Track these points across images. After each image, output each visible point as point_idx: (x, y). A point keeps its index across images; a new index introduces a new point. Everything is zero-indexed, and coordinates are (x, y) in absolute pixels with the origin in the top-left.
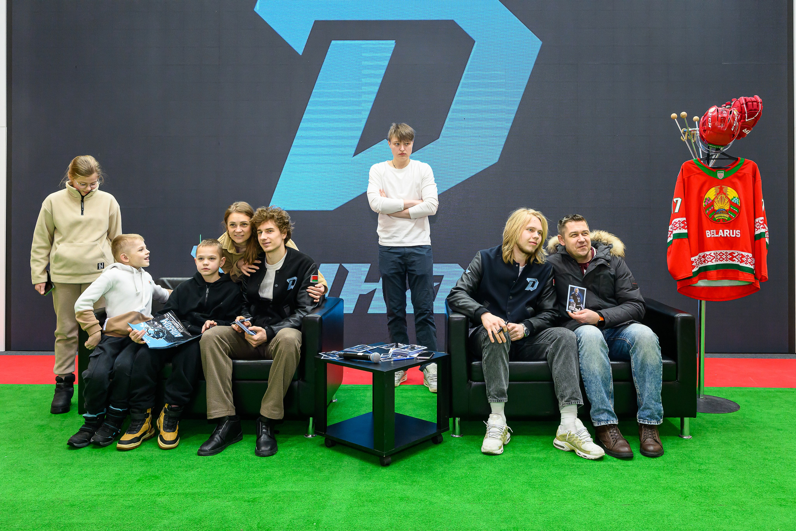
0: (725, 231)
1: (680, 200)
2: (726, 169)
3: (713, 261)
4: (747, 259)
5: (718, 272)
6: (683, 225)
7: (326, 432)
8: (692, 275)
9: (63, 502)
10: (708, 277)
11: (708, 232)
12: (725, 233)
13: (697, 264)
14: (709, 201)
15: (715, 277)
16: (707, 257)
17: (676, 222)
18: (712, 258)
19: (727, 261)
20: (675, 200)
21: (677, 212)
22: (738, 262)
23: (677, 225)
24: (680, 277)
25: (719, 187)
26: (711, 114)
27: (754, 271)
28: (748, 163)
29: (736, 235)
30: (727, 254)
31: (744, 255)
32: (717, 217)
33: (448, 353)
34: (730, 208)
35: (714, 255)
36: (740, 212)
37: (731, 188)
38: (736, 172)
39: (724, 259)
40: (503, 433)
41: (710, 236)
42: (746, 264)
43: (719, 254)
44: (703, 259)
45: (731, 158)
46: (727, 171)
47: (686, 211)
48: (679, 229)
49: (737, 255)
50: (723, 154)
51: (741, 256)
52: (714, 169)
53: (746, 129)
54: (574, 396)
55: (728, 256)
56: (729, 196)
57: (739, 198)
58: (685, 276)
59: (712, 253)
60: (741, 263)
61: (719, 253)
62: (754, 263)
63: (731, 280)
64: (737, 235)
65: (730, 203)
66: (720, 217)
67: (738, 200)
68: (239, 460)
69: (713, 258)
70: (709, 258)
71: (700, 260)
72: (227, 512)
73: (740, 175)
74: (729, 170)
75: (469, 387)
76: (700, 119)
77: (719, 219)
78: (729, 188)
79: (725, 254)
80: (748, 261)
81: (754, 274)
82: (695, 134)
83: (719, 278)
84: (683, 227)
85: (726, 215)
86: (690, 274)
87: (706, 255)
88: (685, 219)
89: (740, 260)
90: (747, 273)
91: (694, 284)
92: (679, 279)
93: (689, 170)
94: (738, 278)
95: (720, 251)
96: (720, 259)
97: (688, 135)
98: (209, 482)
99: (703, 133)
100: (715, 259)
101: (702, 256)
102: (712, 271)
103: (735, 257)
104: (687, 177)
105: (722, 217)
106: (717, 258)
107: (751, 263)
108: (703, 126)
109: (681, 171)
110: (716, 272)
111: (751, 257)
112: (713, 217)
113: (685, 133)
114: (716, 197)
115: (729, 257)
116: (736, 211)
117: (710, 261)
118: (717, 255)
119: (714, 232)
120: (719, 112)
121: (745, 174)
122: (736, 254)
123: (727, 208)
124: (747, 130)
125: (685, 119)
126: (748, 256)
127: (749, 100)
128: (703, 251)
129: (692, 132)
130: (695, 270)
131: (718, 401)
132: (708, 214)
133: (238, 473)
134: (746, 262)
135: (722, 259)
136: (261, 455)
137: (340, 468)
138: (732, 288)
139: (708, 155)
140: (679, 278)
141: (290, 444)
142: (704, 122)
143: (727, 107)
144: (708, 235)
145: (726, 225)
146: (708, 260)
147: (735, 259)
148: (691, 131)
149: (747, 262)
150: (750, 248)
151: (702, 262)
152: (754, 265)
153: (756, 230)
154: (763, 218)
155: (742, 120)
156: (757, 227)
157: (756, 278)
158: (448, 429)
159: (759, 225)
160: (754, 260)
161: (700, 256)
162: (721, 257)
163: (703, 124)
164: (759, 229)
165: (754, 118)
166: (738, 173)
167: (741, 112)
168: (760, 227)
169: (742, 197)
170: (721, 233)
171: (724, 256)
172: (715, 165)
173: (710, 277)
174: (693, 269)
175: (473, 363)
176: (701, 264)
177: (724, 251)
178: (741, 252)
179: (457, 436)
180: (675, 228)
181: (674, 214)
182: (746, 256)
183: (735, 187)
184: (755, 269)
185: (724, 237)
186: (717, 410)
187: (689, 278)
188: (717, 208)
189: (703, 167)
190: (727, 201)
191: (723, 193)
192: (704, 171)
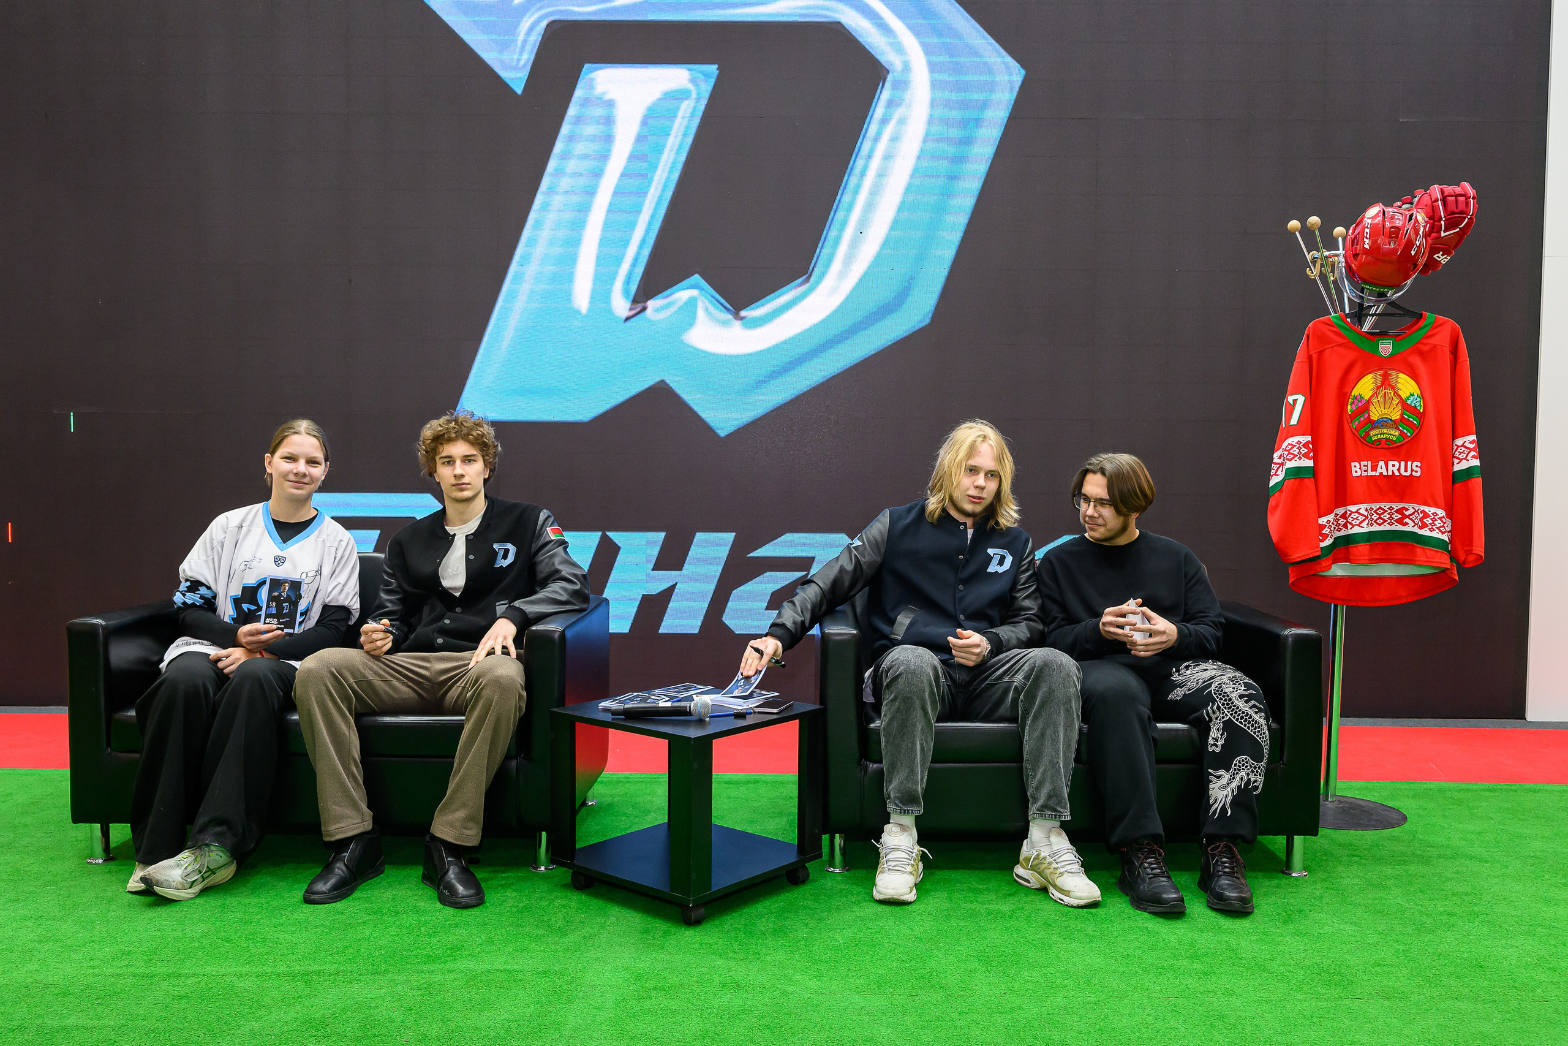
0: (1390, 463)
1: (1301, 399)
2: (1397, 337)
3: (1364, 524)
4: (1434, 520)
5: (1373, 547)
6: (1306, 450)
7: (574, 860)
8: (1320, 553)
9: (47, 988)
10: (1351, 557)
11: (1355, 466)
12: (1390, 468)
13: (1330, 528)
14: (1361, 402)
15: (1367, 558)
16: (1353, 515)
17: (1292, 443)
18: (1361, 518)
19: (1391, 525)
20: (1290, 399)
21: (1296, 423)
22: (1413, 527)
23: (1293, 449)
24: (1298, 557)
25: (1382, 372)
26: (1369, 221)
27: (1450, 546)
28: (1442, 324)
29: (1412, 472)
30: (1393, 511)
31: (1427, 511)
32: (1375, 434)
33: (821, 704)
34: (1402, 415)
35: (1366, 513)
37: (1405, 376)
38: (1418, 343)
39: (1386, 521)
40: (914, 860)
41: (1358, 474)
42: (1431, 531)
43: (1375, 512)
44: (1342, 520)
45: (1407, 313)
47: (1312, 422)
48: (1298, 460)
49: (1413, 513)
50: (1393, 304)
51: (1421, 515)
52: (1374, 335)
53: (1441, 253)
54: (1051, 803)
55: (1393, 514)
56: (1400, 393)
57: (1422, 396)
58: (1307, 554)
59: (1363, 508)
60: (1421, 528)
61: (1375, 509)
62: (1449, 529)
63: (1399, 563)
64: (1414, 473)
65: (1402, 406)
66: (1381, 434)
67: (1419, 399)
68: (398, 913)
69: (1364, 518)
70: (1354, 519)
71: (1337, 522)
72: (377, 1007)
73: (1425, 348)
74: (1401, 339)
75: (863, 772)
76: (1347, 232)
77: (1379, 440)
78: (1401, 375)
79: (1389, 511)
80: (1435, 525)
81: (1450, 553)
82: (1336, 263)
83: (1376, 559)
84: (1306, 456)
85: (1393, 432)
86: (1317, 550)
87: (1349, 513)
88: (1309, 438)
89: (1420, 523)
90: (1433, 549)
91: (1322, 572)
92: (1294, 561)
93: (1322, 339)
94: (1415, 561)
95: (1378, 505)
96: (1378, 521)
97: (1322, 265)
98: (338, 953)
99: (1352, 261)
100: (1367, 521)
101: (1340, 514)
102: (1360, 546)
103: (1408, 517)
104: (1317, 351)
105: (1386, 436)
106: (1371, 518)
107: (1441, 529)
108: (1353, 245)
109: (1306, 340)
110: (1368, 547)
111: (1443, 517)
112: (1367, 434)
113: (1316, 262)
114: (1375, 394)
115: (1397, 516)
116: (1415, 422)
117: (1357, 525)
118: (1372, 512)
119: (1367, 466)
120: (1386, 216)
121: (1435, 346)
122: (1411, 511)
123: (1396, 416)
124: (1442, 255)
125: (1317, 232)
126: (1435, 514)
127: (1450, 191)
128: (1345, 505)
129: (1331, 260)
130: (1328, 542)
131: (1363, 807)
132: (1358, 429)
133: (398, 935)
134: (1430, 527)
135: (1382, 521)
137: (603, 927)
138: (1400, 579)
139: (1361, 305)
140: (1293, 559)
141: (503, 882)
142: (1355, 237)
143: (1405, 206)
144: (1356, 472)
145: (1393, 451)
146: (1352, 522)
147: (1407, 520)
148: (1327, 257)
149: (1434, 527)
150: (1441, 498)
151: (1340, 527)
152: (1449, 532)
153: (1456, 461)
154: (1473, 437)
155: (1434, 235)
156: (1460, 457)
157: (1453, 560)
158: (820, 856)
159: (1465, 452)
160: (1449, 522)
161: (1338, 515)
162: (1380, 518)
163: (1353, 241)
164: (1465, 459)
165: (1458, 229)
166: (1420, 346)
167: (1433, 217)
168: (1467, 456)
169: (1428, 396)
170: (1381, 468)
171: (1385, 514)
172: (1373, 327)
173: (1355, 558)
174: (1323, 541)
175: (871, 725)
176: (1339, 530)
177: (1385, 506)
178: (1422, 508)
179: (837, 870)
180: (1288, 457)
181: (1288, 426)
182: (1431, 515)
183: (1414, 373)
184: (1451, 542)
185: (1388, 475)
186: (1362, 824)
187: (1314, 559)
188: (1375, 416)
189: (1351, 332)
190: (1397, 402)
191: (1390, 385)
192: (1353, 340)
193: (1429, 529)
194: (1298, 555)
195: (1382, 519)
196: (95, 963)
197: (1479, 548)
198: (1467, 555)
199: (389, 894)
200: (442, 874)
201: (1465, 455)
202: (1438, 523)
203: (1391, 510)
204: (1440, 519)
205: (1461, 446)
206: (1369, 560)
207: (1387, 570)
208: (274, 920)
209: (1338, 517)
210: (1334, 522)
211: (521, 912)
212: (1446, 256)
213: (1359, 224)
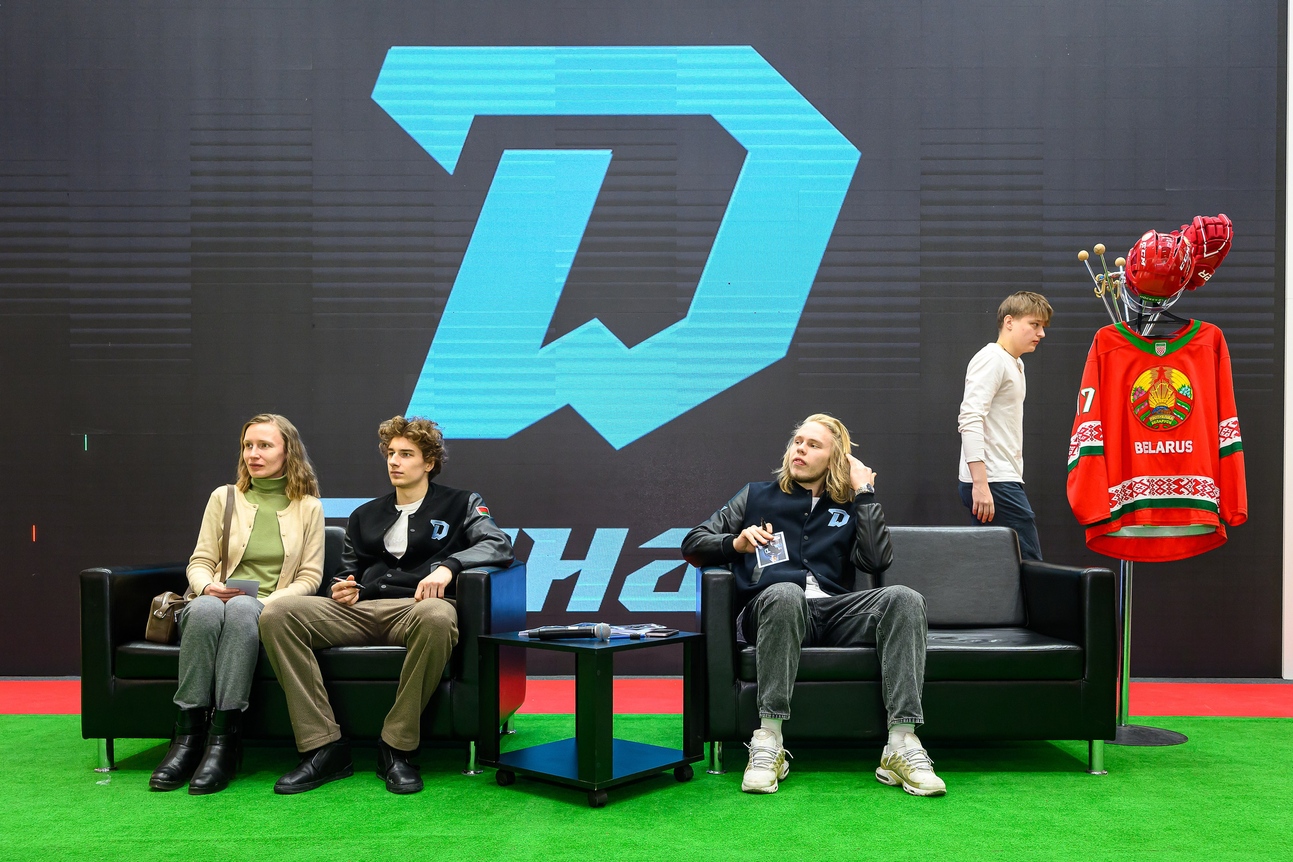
0: (1167, 443)
1: (1092, 391)
2: (1170, 339)
3: (1147, 492)
4: (1204, 487)
5: (1153, 511)
6: (1097, 433)
7: (498, 760)
8: (1110, 516)
10: (1137, 520)
11: (1138, 446)
12: (1167, 447)
13: (1118, 497)
14: (1142, 393)
15: (1150, 520)
16: (1137, 485)
17: (1086, 427)
18: (1144, 487)
19: (1169, 494)
20: (1084, 391)
21: (1088, 411)
22: (1188, 494)
23: (1087, 432)
24: (1092, 520)
25: (1158, 368)
26: (1145, 244)
27: (1219, 509)
28: (1207, 329)
29: (1185, 449)
30: (1170, 483)
31: (1199, 480)
32: (1154, 420)
34: (1176, 404)
35: (1148, 484)
36: (1192, 411)
37: (1177, 371)
38: (1187, 344)
39: (1164, 491)
40: (777, 759)
41: (1141, 452)
42: (1202, 496)
43: (1156, 483)
44: (1129, 490)
45: (1178, 320)
46: (1172, 342)
47: (1101, 410)
48: (1091, 440)
49: (1188, 483)
50: (1165, 313)
51: (1194, 484)
52: (1149, 339)
53: (1204, 271)
54: (908, 709)
55: (1171, 485)
56: (1174, 385)
57: (1192, 387)
58: (1099, 518)
59: (1145, 479)
60: (1194, 494)
61: (1156, 481)
62: (1218, 495)
63: (1177, 526)
64: (1187, 450)
65: (1176, 396)
66: (1159, 420)
67: (1189, 390)
69: (1146, 487)
70: (1138, 488)
71: (1125, 492)
73: (1193, 348)
74: (1175, 341)
75: (737, 692)
78: (1174, 370)
79: (1168, 483)
80: (1205, 490)
81: (1218, 514)
83: (1156, 522)
84: (1097, 437)
85: (1169, 417)
86: (1108, 513)
87: (1134, 483)
88: (1099, 423)
89: (1193, 490)
90: (1204, 510)
91: (1112, 532)
92: (1089, 523)
93: (1108, 342)
94: (1190, 522)
95: (1158, 478)
96: (1158, 491)
99: (1131, 278)
100: (1149, 490)
101: (1127, 484)
102: (1144, 510)
103: (1184, 486)
104: (1104, 353)
105: (1163, 421)
106: (1153, 488)
107: (1211, 494)
108: (1132, 264)
109: (1095, 344)
110: (1150, 511)
111: (1212, 485)
112: (1147, 419)
113: (1101, 283)
114: (1153, 387)
115: (1175, 487)
116: (1187, 408)
117: (1141, 493)
118: (1154, 483)
119: (1148, 445)
120: (1159, 240)
121: (1201, 346)
122: (1186, 481)
123: (1171, 404)
124: (1205, 273)
125: (1101, 257)
126: (1205, 482)
127: (1210, 221)
128: (1130, 478)
130: (1117, 508)
131: (1151, 730)
132: (1139, 415)
134: (1202, 492)
135: (1162, 491)
138: (1177, 539)
139: (1140, 315)
140: (1087, 521)
142: (1134, 257)
144: (1139, 450)
145: (1170, 433)
146: (1137, 491)
147: (1183, 489)
148: (1110, 278)
149: (1205, 493)
150: (1210, 470)
151: (1127, 496)
152: (1217, 498)
153: (1222, 439)
154: (1236, 419)
155: (1197, 256)
156: (1225, 436)
157: (1223, 521)
158: (702, 758)
159: (1229, 431)
160: (1217, 490)
161: (1125, 486)
162: (1160, 488)
163: (1131, 261)
164: (1229, 437)
165: (1218, 252)
166: (1190, 347)
167: (1197, 242)
168: (1230, 435)
169: (1196, 386)
170: (1160, 446)
171: (1165, 485)
172: (1151, 332)
173: (1139, 520)
174: (1112, 507)
175: (744, 650)
176: (1127, 499)
177: (1165, 478)
178: (1194, 477)
179: (717, 773)
180: (1082, 438)
181: (1082, 414)
182: (1202, 483)
183: (1185, 368)
184: (1219, 507)
185: (1165, 453)
186: (1150, 742)
188: (1153, 404)
189: (1133, 337)
190: (1171, 393)
191: (1165, 379)
192: (1133, 343)
193: (1201, 494)
194: (1093, 518)
195: (1162, 489)
196: (100, 834)
197: (1243, 507)
198: (1233, 516)
200: (388, 768)
201: (1229, 434)
202: (1208, 489)
203: (1169, 482)
204: (1210, 485)
205: (1226, 427)
206: (1151, 522)
207: (1167, 532)
208: (249, 806)
209: (1125, 488)
210: (1122, 493)
211: (455, 801)
212: (1208, 274)
213: (1136, 247)
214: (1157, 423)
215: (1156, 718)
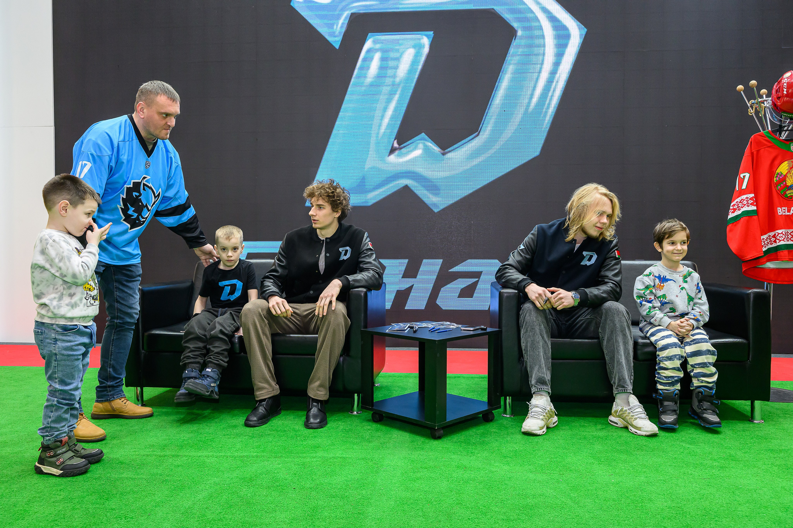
6: (752, 201)
7: (373, 407)
14: (781, 176)
16: (779, 235)
32: (789, 193)
33: (499, 328)
40: (546, 414)
41: (781, 214)
44: (773, 238)
47: (754, 187)
58: (755, 256)
68: (285, 431)
71: (770, 240)
75: (521, 365)
84: (752, 204)
87: (777, 234)
93: (758, 143)
101: (772, 235)
109: (750, 144)
112: (785, 193)
114: (789, 172)
118: (788, 234)
119: (785, 210)
125: (755, 88)
132: (780, 190)
136: (310, 427)
144: (780, 212)
158: (500, 407)
161: (770, 236)
172: (787, 137)
179: (508, 416)
186: (786, 400)
187: (758, 258)
188: (789, 183)
189: (775, 140)
192: (776, 144)
199: (280, 422)
211: (348, 432)
213: (779, 83)
214: (791, 195)
215: (784, 382)
